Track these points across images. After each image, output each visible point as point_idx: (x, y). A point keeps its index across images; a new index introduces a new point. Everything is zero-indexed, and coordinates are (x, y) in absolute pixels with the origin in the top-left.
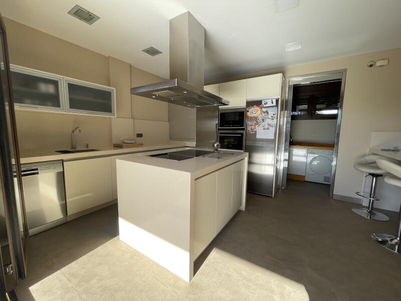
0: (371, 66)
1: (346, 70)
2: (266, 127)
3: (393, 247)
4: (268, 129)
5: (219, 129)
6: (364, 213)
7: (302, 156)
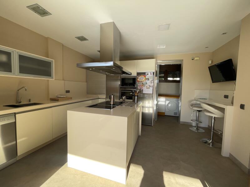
0: (193, 59)
1: (183, 60)
2: (148, 87)
3: (209, 144)
4: (149, 88)
5: (121, 88)
6: (194, 129)
7: (163, 102)
